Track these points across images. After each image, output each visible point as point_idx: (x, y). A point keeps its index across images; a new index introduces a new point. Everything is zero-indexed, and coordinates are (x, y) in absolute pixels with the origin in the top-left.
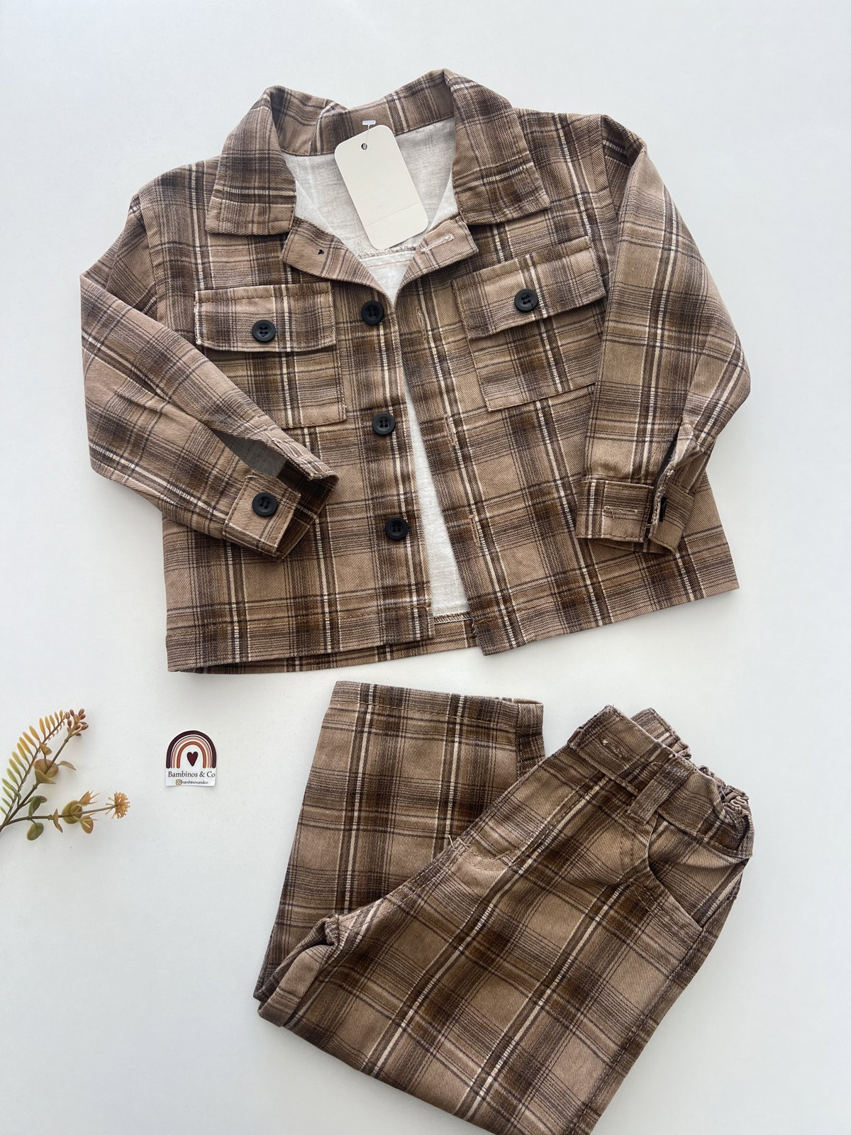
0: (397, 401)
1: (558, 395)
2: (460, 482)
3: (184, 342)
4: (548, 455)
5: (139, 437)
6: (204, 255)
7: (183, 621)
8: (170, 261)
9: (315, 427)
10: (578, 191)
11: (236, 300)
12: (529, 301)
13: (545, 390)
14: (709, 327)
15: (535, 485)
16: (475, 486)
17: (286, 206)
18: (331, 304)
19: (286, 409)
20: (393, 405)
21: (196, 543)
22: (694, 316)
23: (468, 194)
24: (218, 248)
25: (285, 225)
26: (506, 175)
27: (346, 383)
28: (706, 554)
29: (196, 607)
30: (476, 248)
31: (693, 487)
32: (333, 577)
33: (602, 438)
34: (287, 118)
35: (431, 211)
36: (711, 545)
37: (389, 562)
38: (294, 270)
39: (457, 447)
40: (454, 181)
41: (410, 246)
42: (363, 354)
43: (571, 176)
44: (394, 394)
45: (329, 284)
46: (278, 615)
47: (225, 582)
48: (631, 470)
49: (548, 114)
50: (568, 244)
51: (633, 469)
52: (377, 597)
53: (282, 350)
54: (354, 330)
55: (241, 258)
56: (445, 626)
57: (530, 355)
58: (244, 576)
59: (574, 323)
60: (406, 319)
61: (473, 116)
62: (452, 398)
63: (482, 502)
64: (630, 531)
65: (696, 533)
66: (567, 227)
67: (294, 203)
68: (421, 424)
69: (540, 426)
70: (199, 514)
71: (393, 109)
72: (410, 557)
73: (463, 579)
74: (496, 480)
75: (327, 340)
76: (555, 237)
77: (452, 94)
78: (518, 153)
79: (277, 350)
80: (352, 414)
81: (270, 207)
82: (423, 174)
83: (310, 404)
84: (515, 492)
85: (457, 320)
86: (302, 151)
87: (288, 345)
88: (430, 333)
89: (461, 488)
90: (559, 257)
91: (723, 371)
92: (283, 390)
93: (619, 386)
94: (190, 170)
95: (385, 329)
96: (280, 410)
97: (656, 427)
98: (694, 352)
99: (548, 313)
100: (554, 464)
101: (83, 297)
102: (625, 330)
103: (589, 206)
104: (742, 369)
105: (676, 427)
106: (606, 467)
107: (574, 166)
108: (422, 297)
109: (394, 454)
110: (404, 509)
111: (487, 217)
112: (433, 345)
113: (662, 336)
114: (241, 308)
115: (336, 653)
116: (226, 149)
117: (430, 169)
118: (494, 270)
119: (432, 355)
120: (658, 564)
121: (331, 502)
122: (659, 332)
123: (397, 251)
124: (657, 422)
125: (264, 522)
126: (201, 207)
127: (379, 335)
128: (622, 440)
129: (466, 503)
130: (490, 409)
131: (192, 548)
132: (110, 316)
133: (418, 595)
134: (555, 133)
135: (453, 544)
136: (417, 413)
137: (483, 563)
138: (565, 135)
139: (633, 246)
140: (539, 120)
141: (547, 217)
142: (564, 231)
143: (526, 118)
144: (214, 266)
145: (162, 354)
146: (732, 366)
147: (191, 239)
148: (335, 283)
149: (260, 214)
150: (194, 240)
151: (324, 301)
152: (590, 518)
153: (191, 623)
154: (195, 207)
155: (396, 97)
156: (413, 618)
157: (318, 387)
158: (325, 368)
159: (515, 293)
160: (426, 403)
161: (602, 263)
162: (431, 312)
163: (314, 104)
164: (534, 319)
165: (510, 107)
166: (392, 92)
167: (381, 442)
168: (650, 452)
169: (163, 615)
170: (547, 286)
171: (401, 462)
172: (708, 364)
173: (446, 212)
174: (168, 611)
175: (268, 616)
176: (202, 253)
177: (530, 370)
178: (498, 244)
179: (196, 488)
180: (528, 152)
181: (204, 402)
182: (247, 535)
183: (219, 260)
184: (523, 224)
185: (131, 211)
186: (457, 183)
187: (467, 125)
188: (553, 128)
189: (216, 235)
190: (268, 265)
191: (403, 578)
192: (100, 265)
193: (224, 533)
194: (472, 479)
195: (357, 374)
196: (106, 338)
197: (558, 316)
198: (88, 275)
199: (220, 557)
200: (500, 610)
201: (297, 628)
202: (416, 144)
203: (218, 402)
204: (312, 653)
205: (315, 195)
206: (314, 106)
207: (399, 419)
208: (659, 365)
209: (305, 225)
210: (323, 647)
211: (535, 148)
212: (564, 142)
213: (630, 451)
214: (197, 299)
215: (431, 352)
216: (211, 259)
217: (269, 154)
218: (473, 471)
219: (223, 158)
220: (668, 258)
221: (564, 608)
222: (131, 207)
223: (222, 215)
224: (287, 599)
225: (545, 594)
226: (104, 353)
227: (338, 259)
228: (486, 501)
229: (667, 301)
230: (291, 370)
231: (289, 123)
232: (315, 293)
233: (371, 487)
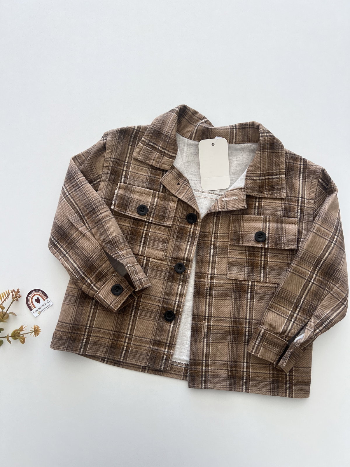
0: (189, 260)
1: (260, 282)
2: (204, 304)
3: (105, 206)
4: (247, 306)
5: (72, 242)
6: (128, 167)
7: (63, 328)
8: (112, 167)
9: (150, 258)
10: (300, 196)
11: (135, 192)
12: (262, 238)
13: (255, 277)
14: (337, 282)
15: (237, 318)
16: (210, 309)
17: (170, 159)
18: (175, 209)
19: (140, 246)
20: (186, 261)
21: (81, 295)
22: (332, 275)
23: (251, 181)
24: (135, 166)
25: (166, 167)
26: (271, 177)
27: (170, 244)
28: (300, 378)
29: (71, 324)
30: (246, 206)
31: (305, 348)
32: (134, 327)
33: (273, 312)
34: (184, 119)
35: (232, 181)
36: (304, 375)
37: (160, 330)
38: (164, 187)
39: (208, 289)
40: (247, 173)
41: (218, 193)
42: (181, 234)
43: (299, 188)
44: (189, 257)
45: (177, 199)
46: (105, 337)
47: (87, 316)
48: (281, 332)
49: (299, 156)
50: (288, 218)
51: (282, 332)
52: (150, 343)
53: (147, 221)
54: (181, 222)
55: (143, 174)
56: (176, 367)
57: (253, 260)
58: (97, 315)
59: (278, 254)
60: (205, 226)
61: (265, 149)
62: (214, 266)
63: (211, 317)
64: (271, 357)
65: (299, 367)
66: (289, 211)
67: (174, 159)
68: (196, 273)
69: (248, 292)
70: (86, 285)
71: (231, 133)
72: (171, 331)
73: (191, 349)
74: (221, 309)
75: (168, 223)
76: (283, 213)
78: (280, 169)
79: (145, 220)
80: (168, 258)
81: (163, 157)
82: (235, 163)
83: (151, 247)
84: (227, 318)
85: (227, 232)
86: (185, 135)
87: (151, 219)
88: (213, 234)
89: (204, 308)
90: (282, 222)
91: (337, 304)
92: (142, 237)
93: (288, 292)
94: (134, 129)
95: (194, 226)
96: (138, 245)
97: (299, 316)
98: (326, 290)
99: (268, 246)
100: (248, 311)
102: (300, 270)
103: (303, 205)
104: (345, 306)
105: (307, 321)
106: (270, 325)
107: (302, 183)
108: (215, 218)
109: (180, 282)
110: (175, 309)
111: (255, 194)
112: (213, 240)
113: (315, 278)
114: (136, 196)
115: (124, 363)
116: (153, 124)
117: (238, 162)
118: (250, 217)
119: (211, 244)
120: (278, 374)
121: (145, 293)
122: (314, 275)
123: (211, 193)
124: (300, 314)
125: (114, 297)
126: (133, 145)
127: (191, 228)
128: (281, 316)
129: (204, 315)
130: (228, 278)
131: (78, 297)
132: (77, 183)
133: (168, 349)
134: (299, 166)
135: (192, 332)
136: (196, 267)
137: (203, 344)
138: (303, 168)
139: (317, 235)
140: (294, 158)
141: (282, 202)
142: (288, 212)
143: (289, 155)
144: (130, 173)
145: (94, 209)
146: (341, 304)
147: (124, 158)
148: (179, 199)
149: (158, 158)
150: (126, 159)
151: (172, 205)
152: (256, 346)
153: (67, 331)
154: (131, 145)
155: (234, 127)
156: (163, 359)
157: (157, 241)
158: (163, 234)
159: (256, 231)
160: (202, 264)
161: (300, 233)
162: (217, 225)
163: (197, 116)
164: (261, 246)
166: (234, 124)
167: (176, 275)
168: (292, 327)
170: (272, 234)
171: (182, 287)
172: (331, 298)
173: (239, 185)
175: (101, 336)
176: (127, 166)
177: (252, 266)
178: (257, 206)
179: (89, 273)
180: (284, 170)
181: (104, 237)
182: (105, 301)
183: (134, 171)
184: (271, 201)
185: (102, 139)
186: (248, 175)
187: (261, 152)
188: (299, 163)
189: (136, 160)
190: (154, 180)
191: (164, 339)
193: (94, 296)
194: (210, 305)
195: (176, 241)
196: (72, 193)
197: (271, 249)
199: (89, 304)
200: (202, 369)
201: (111, 345)
202: (236, 149)
203: (111, 239)
204: (114, 359)
205: (185, 156)
206: (197, 117)
207: (187, 268)
208: (309, 290)
209: (175, 170)
210: (119, 358)
211: (288, 170)
212: (302, 171)
213: (283, 323)
214: (118, 186)
215: (211, 243)
216: (130, 170)
218: (212, 302)
219: (150, 127)
220: (330, 246)
221: (230, 378)
222: (103, 137)
223: (141, 152)
224: (111, 331)
225: (225, 368)
226: (69, 198)
227: (185, 190)
228: (213, 317)
229: (323, 264)
230: (148, 229)
231: (184, 122)
232: (170, 200)
233: (165, 293)
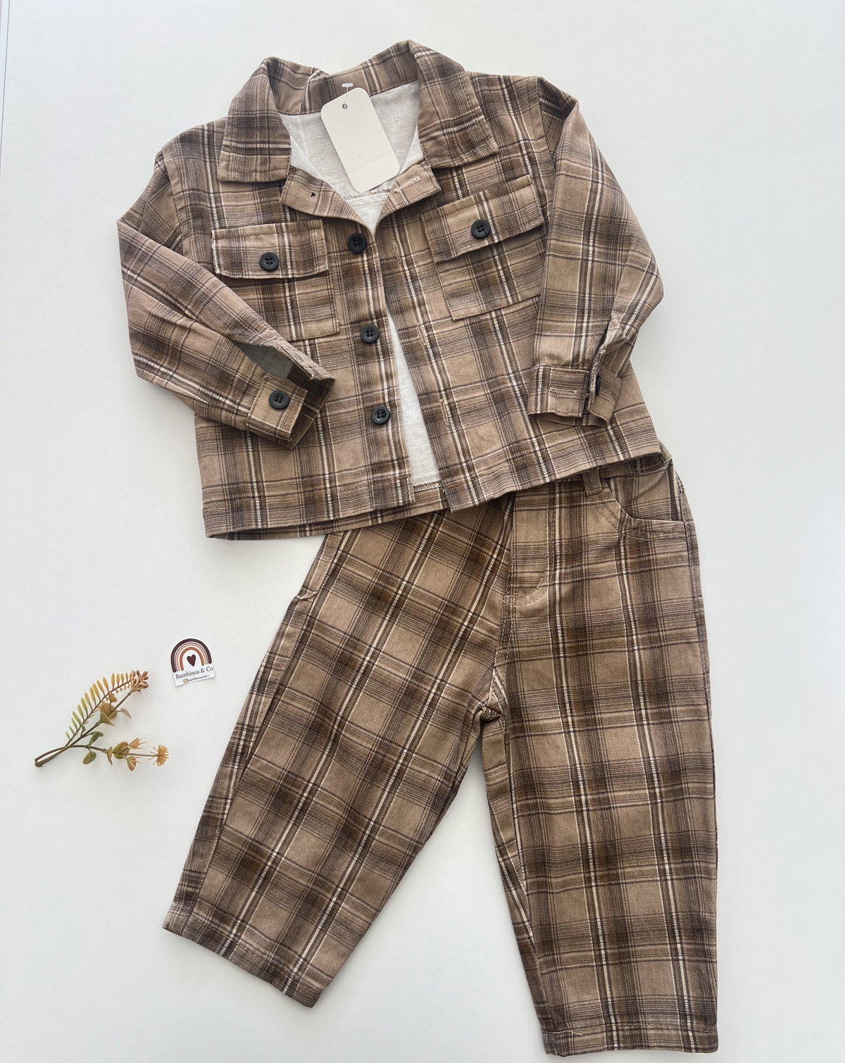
0: (379, 315)
1: (509, 306)
2: (432, 373)
3: (206, 271)
4: (502, 353)
5: (174, 350)
6: (217, 200)
7: (215, 496)
8: (191, 205)
9: (314, 339)
10: (521, 138)
11: (245, 237)
12: (483, 230)
13: (498, 302)
14: (630, 244)
15: (492, 378)
16: (444, 376)
17: (283, 157)
18: (324, 237)
19: (290, 325)
20: (377, 318)
21: (222, 436)
22: (618, 236)
23: (431, 143)
24: (229, 194)
25: (283, 173)
26: (462, 126)
27: (338, 302)
28: (632, 425)
29: (225, 485)
30: (438, 187)
31: (620, 371)
32: (333, 460)
33: (548, 336)
34: (281, 84)
35: (402, 158)
36: (636, 418)
37: (375, 443)
38: (292, 210)
39: (429, 346)
40: (420, 132)
41: (386, 188)
42: (350, 277)
43: (514, 125)
44: (377, 309)
45: (321, 221)
46: (290, 492)
47: (247, 465)
48: (571, 359)
49: (494, 76)
50: (514, 182)
51: (573, 358)
52: (367, 472)
53: (285, 277)
54: (342, 258)
55: (248, 203)
56: (424, 493)
57: (485, 275)
58: (261, 460)
59: (520, 247)
60: (385, 249)
61: (432, 78)
62: (423, 310)
63: (450, 389)
64: (571, 407)
65: (623, 409)
66: (512, 168)
67: (289, 154)
68: (399, 330)
69: (495, 331)
70: (227, 410)
71: (368, 74)
72: (391, 437)
73: (434, 453)
74: (461, 372)
75: (321, 267)
76: (502, 177)
77: (416, 60)
78: (471, 108)
79: (281, 277)
80: (344, 327)
81: (270, 158)
82: (394, 127)
83: (309, 320)
84: (476, 383)
85: (426, 247)
86: (294, 111)
87: (290, 272)
88: (404, 258)
89: (433, 378)
90: (507, 193)
91: (642, 278)
92: (287, 309)
93: (560, 293)
94: (203, 130)
95: (368, 255)
96: (285, 326)
97: (590, 324)
98: (619, 264)
99: (499, 238)
100: (507, 361)
101: (120, 239)
102: (563, 247)
103: (530, 150)
104: (657, 277)
105: (606, 323)
106: (551, 356)
107: (516, 118)
108: (396, 229)
109: (379, 358)
110: (387, 400)
111: (447, 162)
112: (406, 268)
113: (594, 252)
114: (250, 243)
115: (337, 520)
116: (232, 110)
117: (400, 123)
118: (454, 205)
119: (406, 277)
120: (594, 434)
121: (329, 399)
122: (591, 248)
123: (375, 193)
124: (591, 320)
125: (279, 413)
126: (212, 160)
127: (363, 261)
128: (563, 336)
129: (437, 390)
130: (454, 318)
131: (219, 439)
132: (144, 252)
133: (400, 469)
134: (500, 92)
135: (426, 424)
136: (396, 325)
137: (451, 439)
138: (509, 93)
139: (569, 178)
140: (488, 80)
141: (496, 161)
142: (510, 171)
143: (477, 79)
144: (226, 209)
145: (189, 282)
146: (649, 275)
147: (206, 187)
148: (327, 220)
149: (262, 164)
150: (208, 188)
151: (318, 235)
152: (539, 397)
153: (221, 498)
154: (208, 160)
155: (369, 64)
156: (396, 487)
157: (316, 305)
158: (319, 290)
159: (471, 224)
160: (403, 315)
161: (541, 196)
162: (404, 241)
163: (302, 72)
164: (487, 244)
165: (463, 70)
166: (366, 60)
167: (368, 348)
168: (585, 344)
169: (199, 492)
170: (497, 217)
171: (385, 364)
172: (630, 273)
173: (414, 159)
174: (203, 489)
175: (282, 492)
176: (215, 198)
177: (486, 286)
178: (457, 183)
179: (224, 389)
180: (479, 107)
181: (225, 319)
182: (266, 425)
183: (230, 204)
184: (477, 167)
185: (157, 165)
186: (422, 134)
187: (428, 85)
188: (499, 87)
189: (226, 183)
190: (270, 207)
191: (387, 456)
192: (132, 212)
193: (247, 424)
194: (442, 371)
195: (346, 294)
196: (141, 271)
197: (507, 241)
198: (123, 220)
199: (241, 446)
200: (465, 477)
201: (305, 501)
202: (387, 102)
203: (236, 319)
204: (318, 520)
205: (306, 148)
206: (303, 74)
207: (382, 329)
208: (592, 275)
209: (300, 173)
210: (326, 516)
211: (485, 104)
212: (508, 99)
213: (570, 344)
214: (214, 236)
215: (405, 274)
216: (223, 204)
217: (268, 113)
218: (442, 364)
219: (229, 118)
220: (597, 189)
221: (517, 470)
222: (156, 163)
223: (230, 165)
224: (296, 478)
225: (503, 461)
226: (140, 282)
227: (327, 200)
228: (453, 388)
229: (596, 224)
230: (293, 293)
231: (283, 88)
232: (310, 229)
233: (361, 385)
